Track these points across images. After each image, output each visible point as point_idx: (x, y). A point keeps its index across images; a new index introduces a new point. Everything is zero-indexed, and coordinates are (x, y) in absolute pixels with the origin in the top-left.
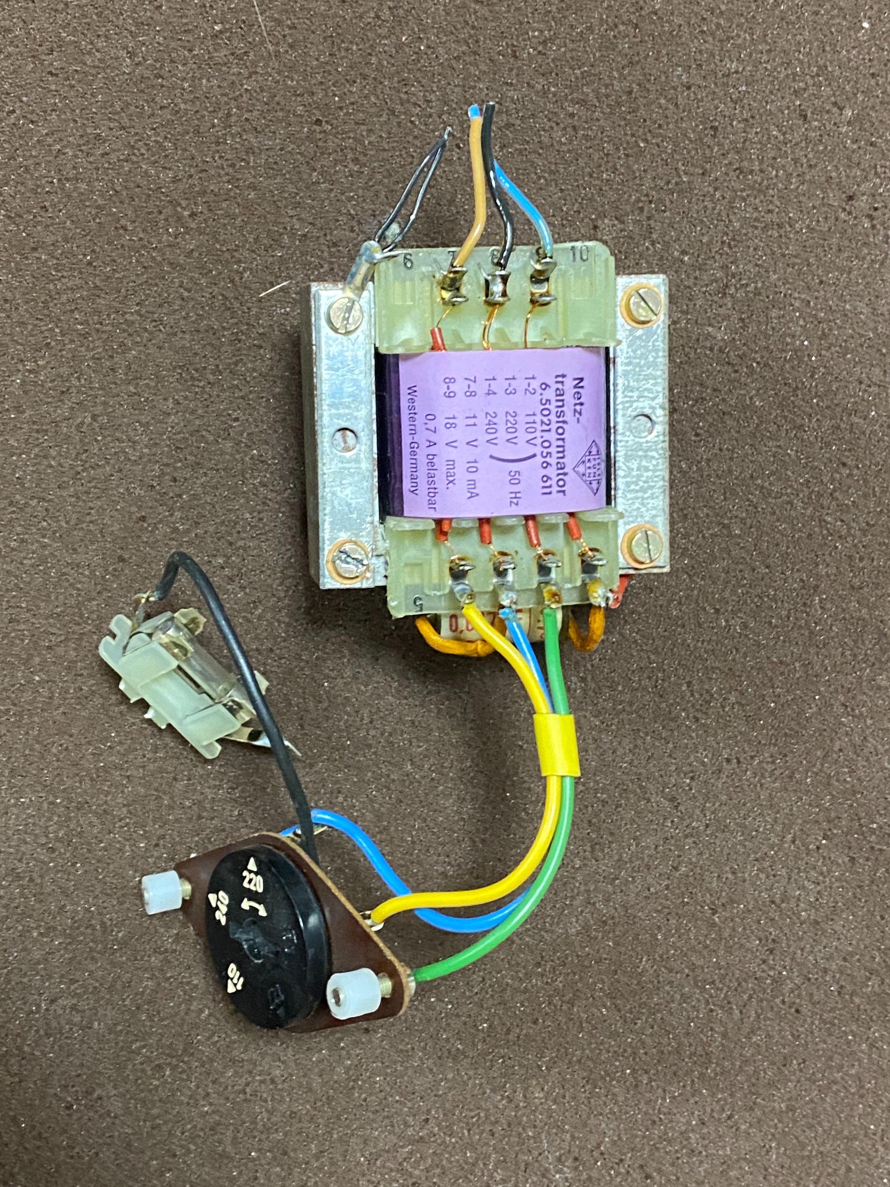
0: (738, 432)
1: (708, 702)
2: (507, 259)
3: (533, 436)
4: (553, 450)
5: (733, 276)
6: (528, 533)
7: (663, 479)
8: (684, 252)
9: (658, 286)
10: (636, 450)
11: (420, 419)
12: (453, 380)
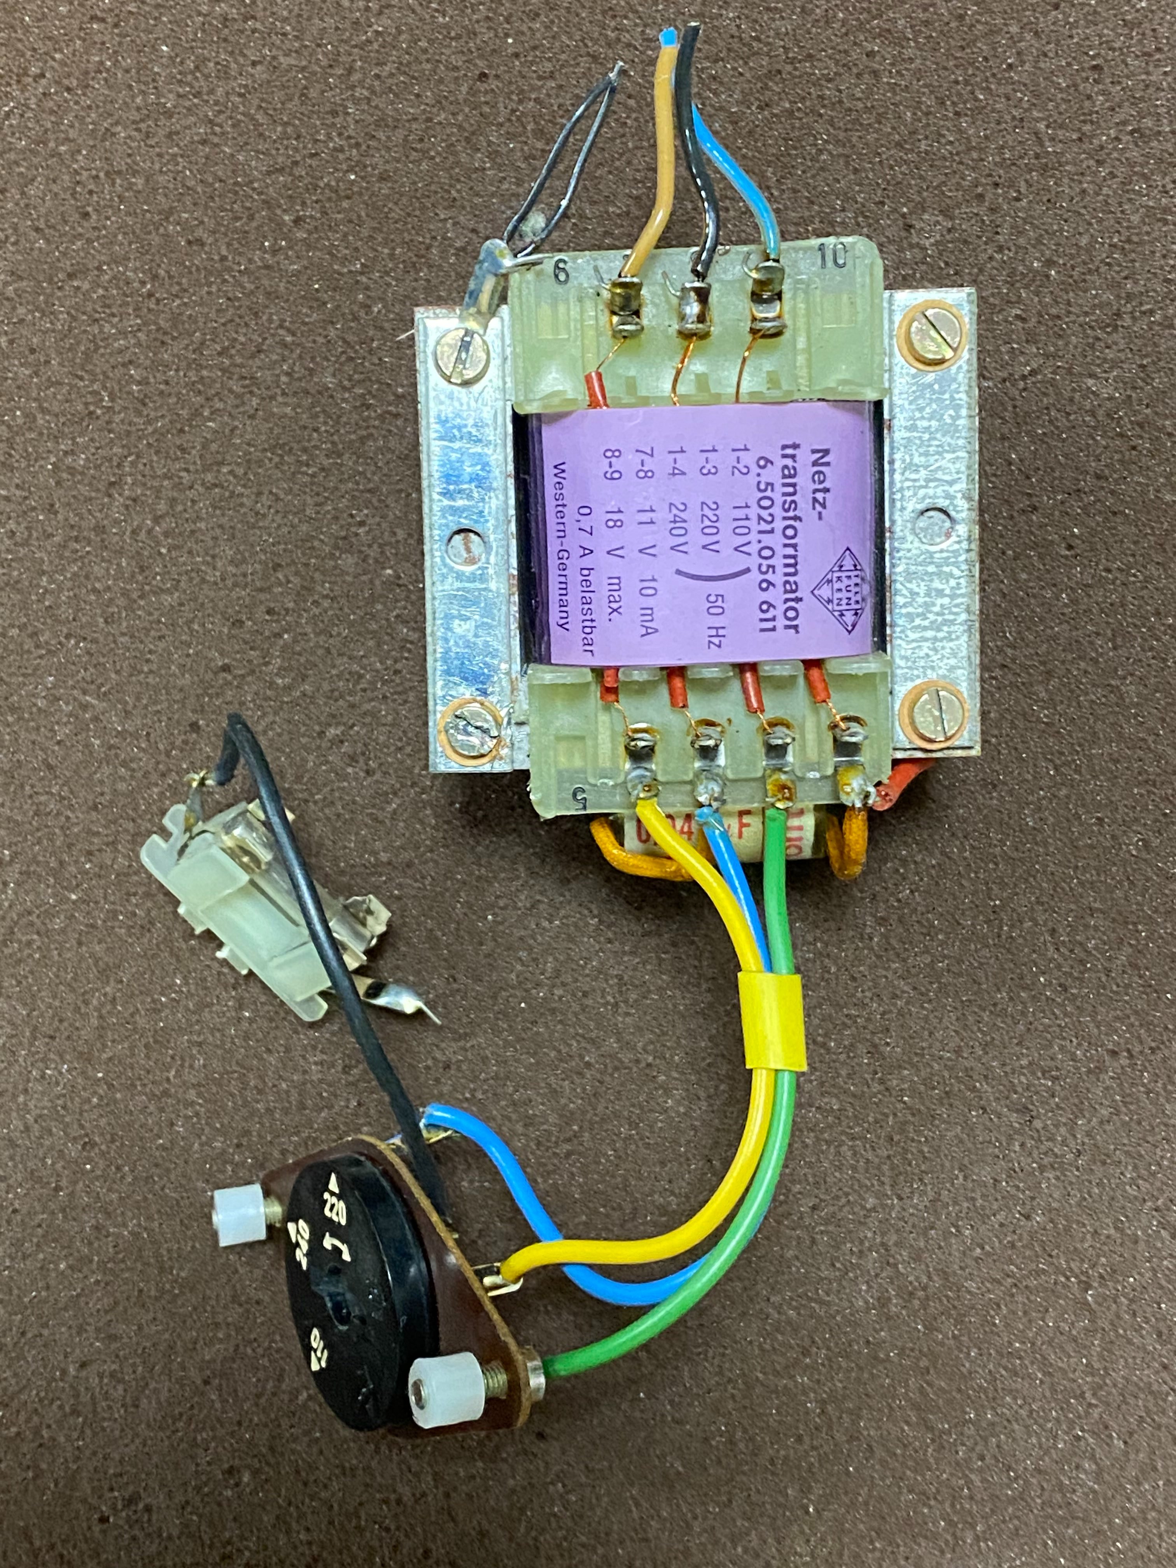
0: (1135, 543)
1: (1082, 962)
2: (708, 264)
3: (745, 539)
4: (778, 561)
5: (1129, 297)
6: (745, 691)
7: (968, 611)
8: (1049, 263)
9: (959, 306)
10: (923, 563)
11: (570, 512)
12: (617, 453)
